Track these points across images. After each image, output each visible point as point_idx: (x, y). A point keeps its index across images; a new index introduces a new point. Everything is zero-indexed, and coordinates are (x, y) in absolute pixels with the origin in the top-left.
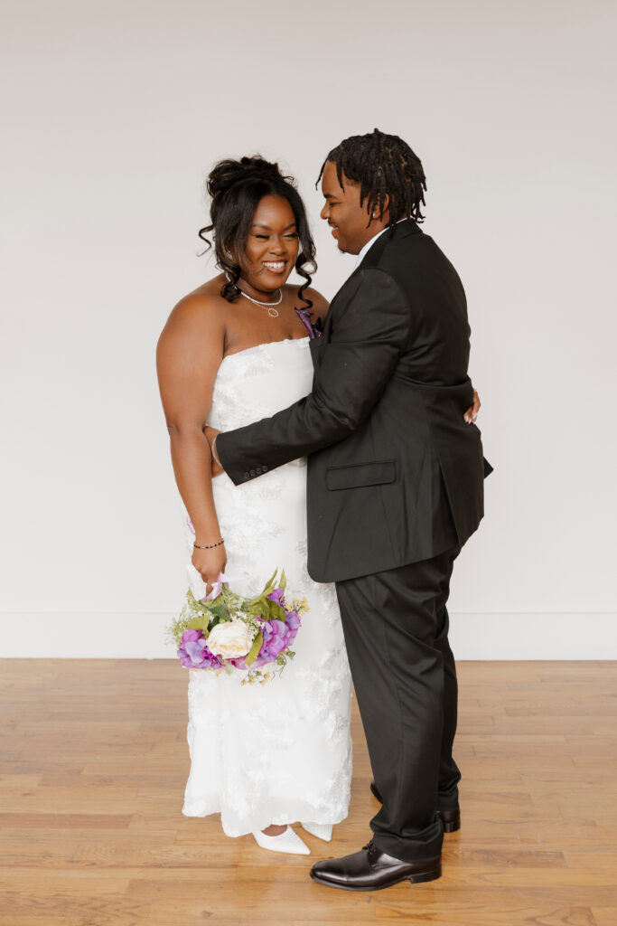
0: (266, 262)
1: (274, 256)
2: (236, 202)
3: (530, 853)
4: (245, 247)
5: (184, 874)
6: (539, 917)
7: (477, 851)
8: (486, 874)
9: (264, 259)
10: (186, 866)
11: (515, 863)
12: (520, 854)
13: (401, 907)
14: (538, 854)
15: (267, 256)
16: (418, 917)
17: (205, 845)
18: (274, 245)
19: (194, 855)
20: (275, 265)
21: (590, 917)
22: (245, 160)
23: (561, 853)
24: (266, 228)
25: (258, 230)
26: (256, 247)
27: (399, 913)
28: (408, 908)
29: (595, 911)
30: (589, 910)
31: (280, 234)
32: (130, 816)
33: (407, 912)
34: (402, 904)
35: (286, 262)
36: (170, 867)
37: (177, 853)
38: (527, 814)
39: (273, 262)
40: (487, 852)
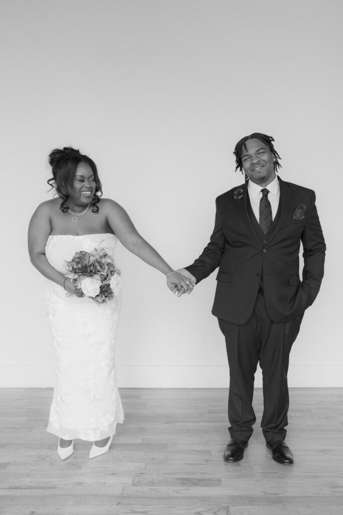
0: (83, 191)
1: (86, 189)
2: (66, 166)
3: (205, 480)
4: (72, 186)
5: (27, 492)
6: (202, 512)
7: (179, 479)
8: (180, 490)
9: (82, 190)
10: (30, 488)
11: (196, 484)
12: (200, 480)
13: (133, 508)
14: (209, 480)
15: (84, 189)
16: (141, 512)
17: (42, 477)
18: (86, 184)
19: (35, 482)
20: (87, 193)
21: (228, 512)
22: (65, 149)
23: (220, 480)
24: (82, 176)
25: (78, 178)
26: (78, 185)
27: (131, 510)
28: (137, 508)
29: (232, 509)
30: (228, 508)
31: (88, 179)
32: (9, 463)
33: (136, 510)
34: (135, 506)
35: (91, 191)
36: (21, 489)
37: (27, 481)
38: (208, 460)
39: (86, 191)
40: (184, 479)
